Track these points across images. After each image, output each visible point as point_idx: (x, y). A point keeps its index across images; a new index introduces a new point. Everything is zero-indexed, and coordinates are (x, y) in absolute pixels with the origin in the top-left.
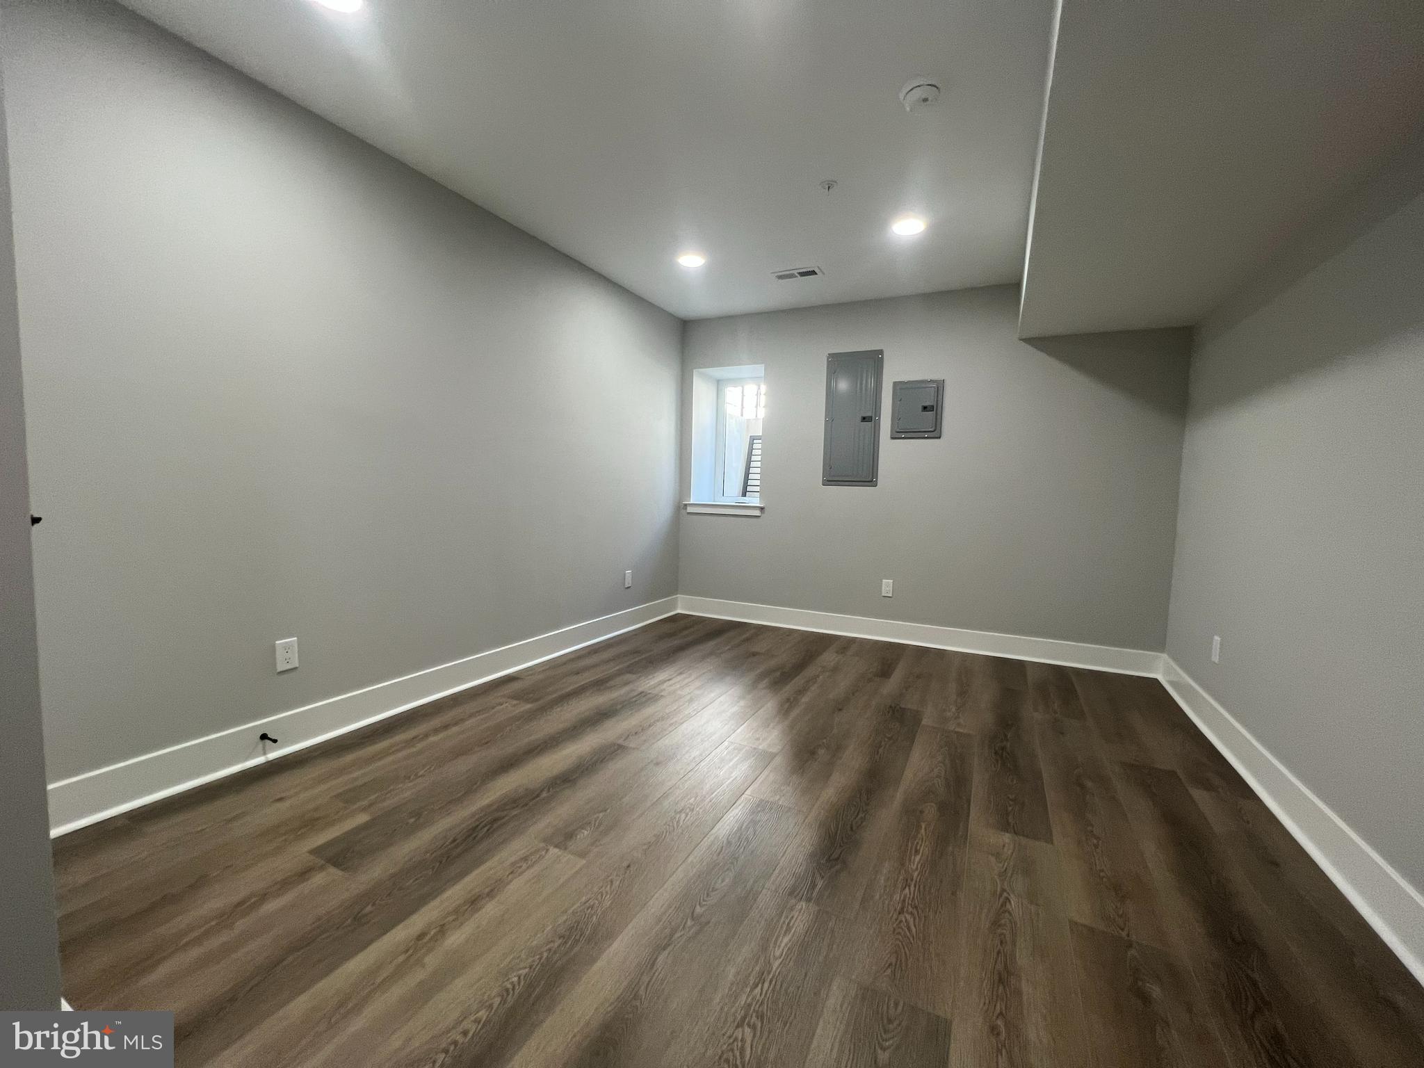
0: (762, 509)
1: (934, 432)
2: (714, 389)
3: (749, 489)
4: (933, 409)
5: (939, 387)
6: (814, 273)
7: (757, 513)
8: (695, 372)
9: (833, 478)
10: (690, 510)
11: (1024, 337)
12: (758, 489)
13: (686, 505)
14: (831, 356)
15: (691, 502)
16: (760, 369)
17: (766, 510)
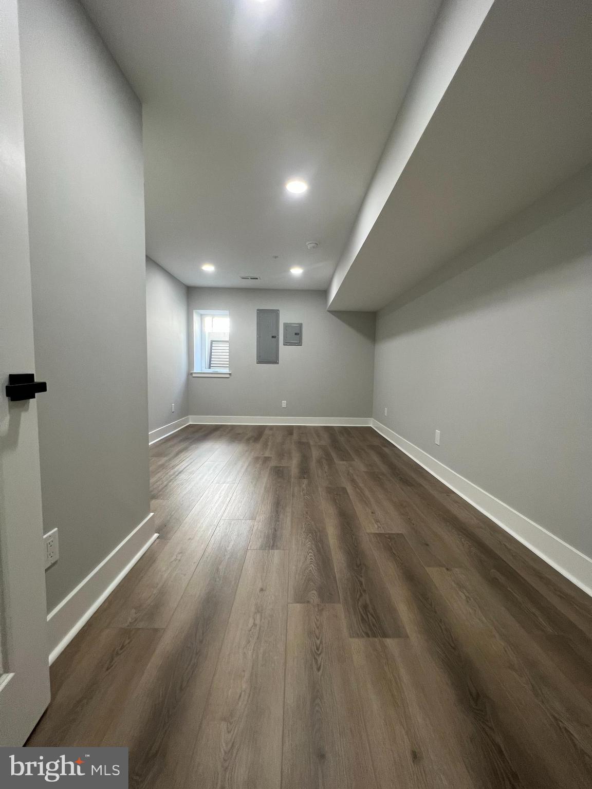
0: (230, 374)
1: (299, 343)
2: (199, 319)
3: (212, 365)
4: (298, 334)
5: (300, 326)
6: (257, 279)
7: (228, 376)
8: (194, 311)
9: (261, 361)
10: (194, 375)
11: (331, 310)
12: (228, 366)
13: (192, 373)
14: (258, 310)
15: (195, 372)
16: (227, 312)
17: (232, 374)
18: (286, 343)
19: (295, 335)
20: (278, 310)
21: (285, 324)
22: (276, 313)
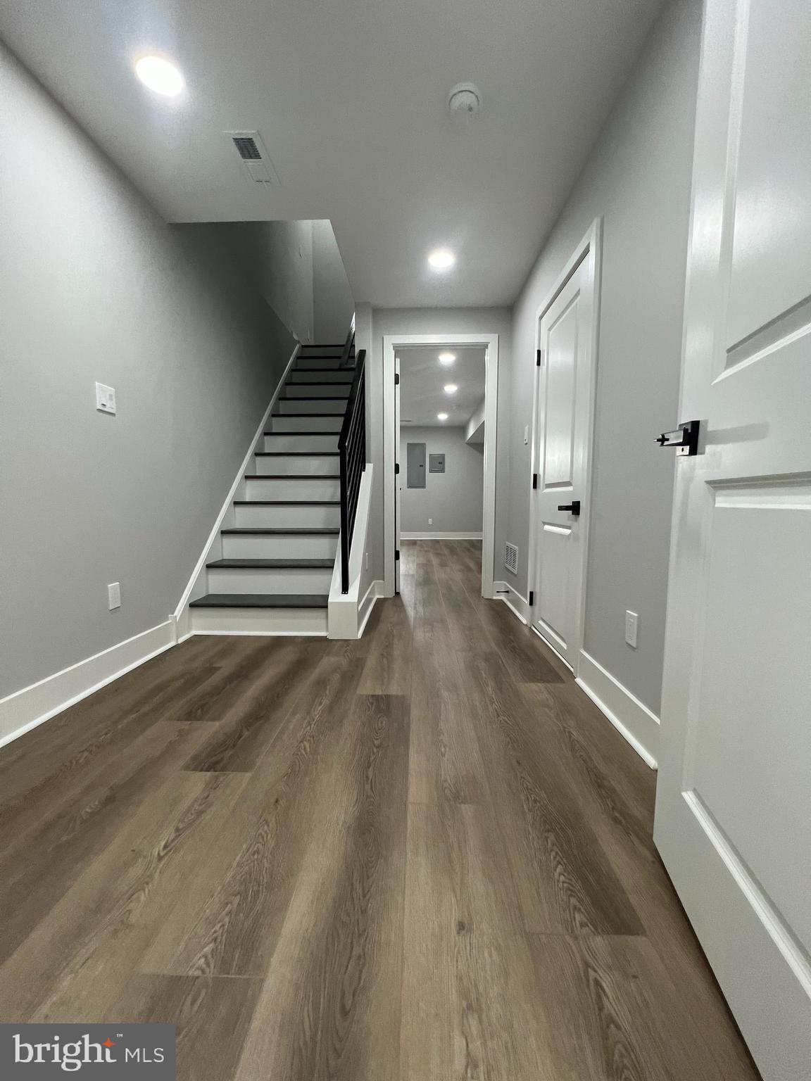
18: (431, 471)
19: (439, 464)
20: (425, 444)
21: (430, 455)
22: (423, 446)
